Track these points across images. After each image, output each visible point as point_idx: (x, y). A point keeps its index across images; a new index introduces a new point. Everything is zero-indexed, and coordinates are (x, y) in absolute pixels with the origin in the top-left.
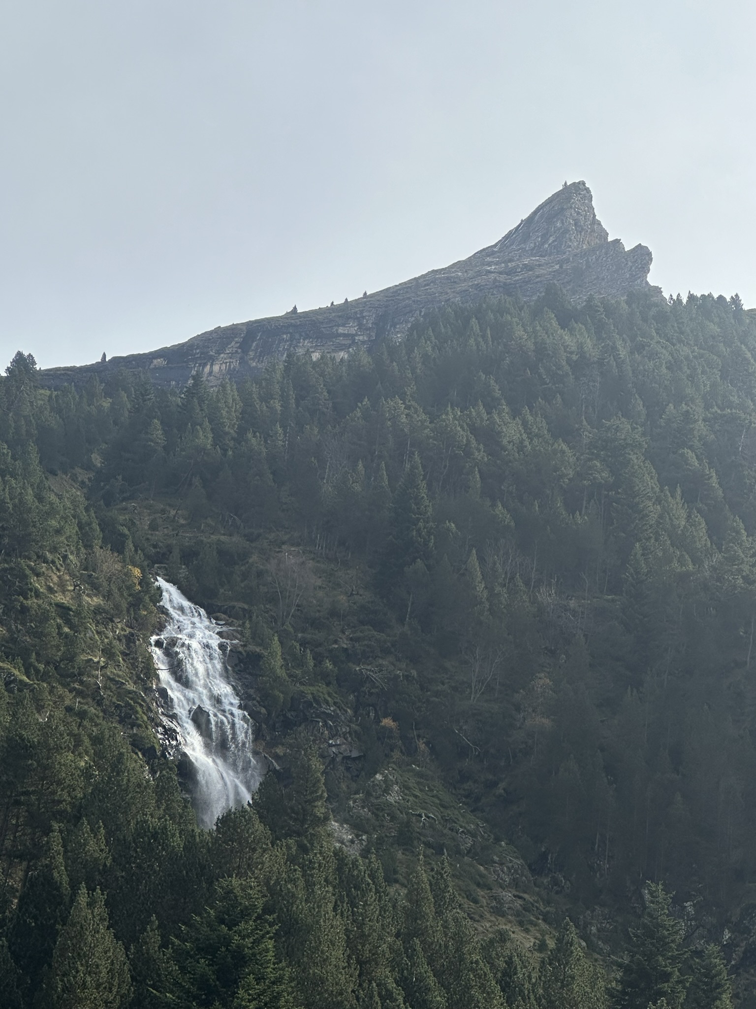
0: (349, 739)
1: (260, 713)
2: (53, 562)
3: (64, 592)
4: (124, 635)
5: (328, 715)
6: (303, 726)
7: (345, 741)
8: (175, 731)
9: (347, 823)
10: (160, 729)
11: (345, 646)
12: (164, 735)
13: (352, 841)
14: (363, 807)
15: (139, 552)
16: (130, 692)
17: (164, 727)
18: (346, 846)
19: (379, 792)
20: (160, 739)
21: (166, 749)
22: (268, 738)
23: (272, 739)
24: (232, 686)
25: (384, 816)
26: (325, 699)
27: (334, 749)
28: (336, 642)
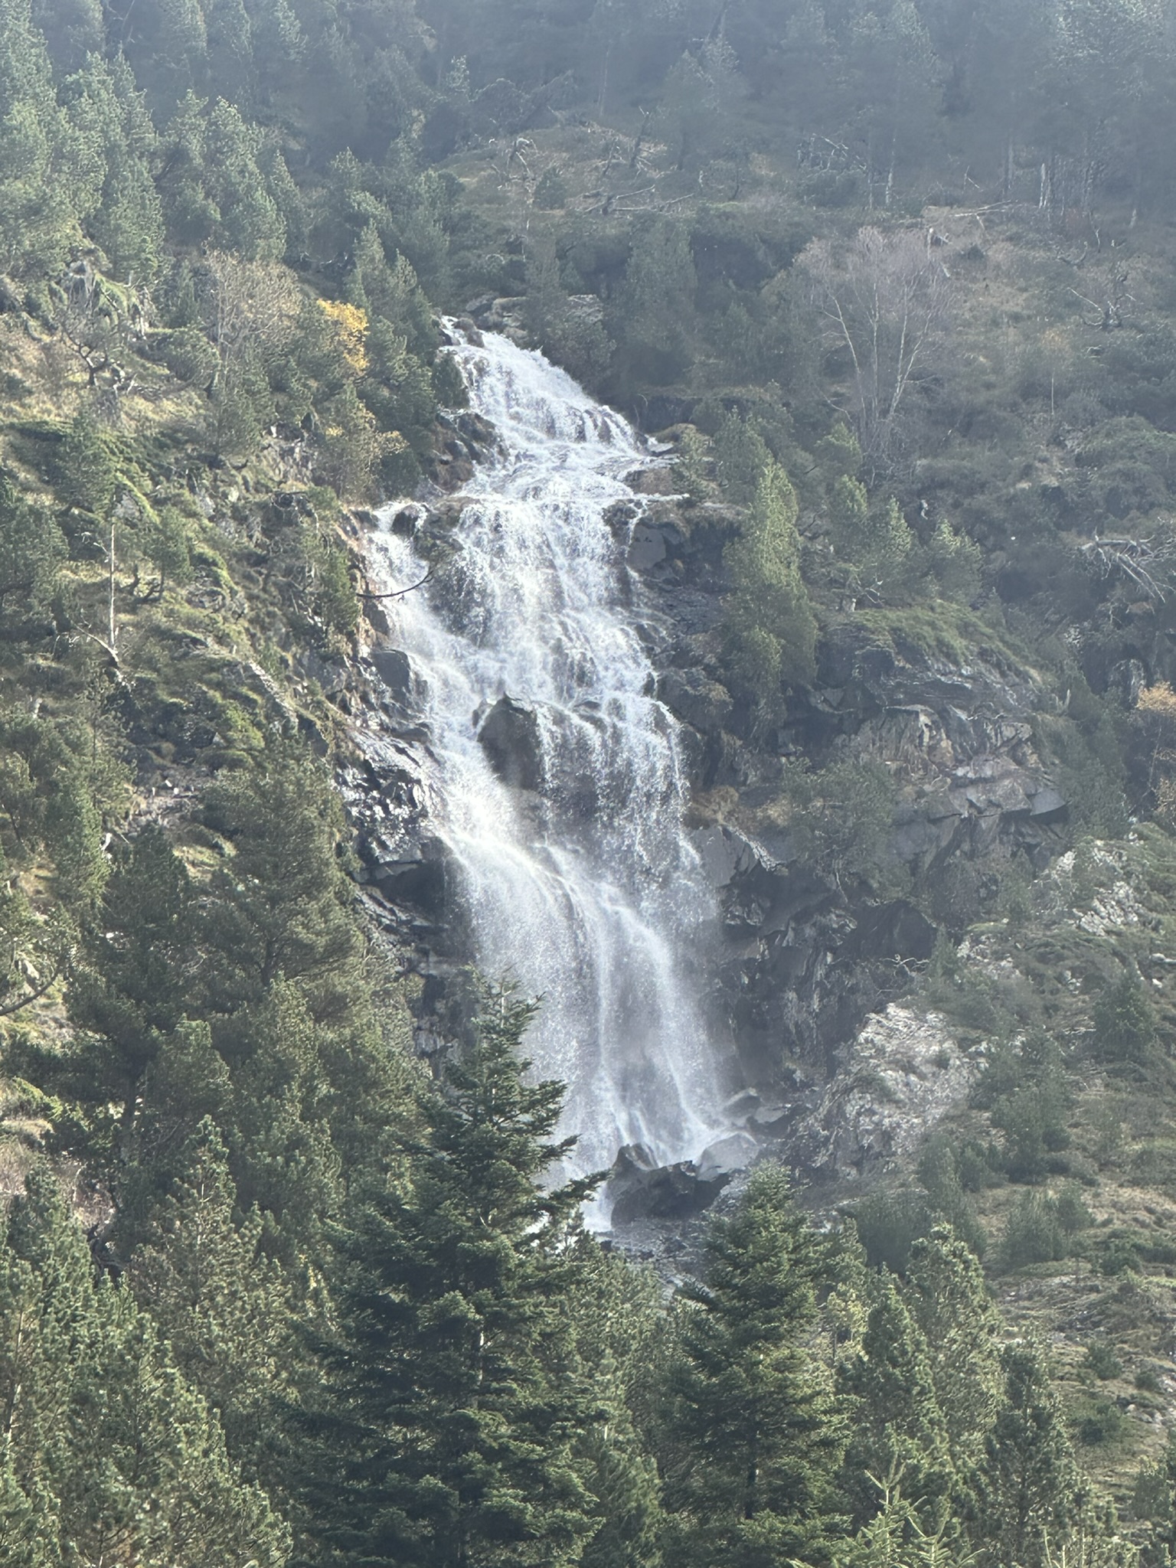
0: (1033, 760)
1: (704, 700)
2: (32, 307)
3: (54, 391)
4: (262, 506)
5: (955, 693)
6: (867, 728)
7: (1013, 767)
8: (403, 775)
9: (937, 1009)
10: (351, 774)
11: (1054, 482)
12: (367, 791)
13: (941, 1062)
14: (999, 956)
15: (401, 260)
16: (212, 666)
17: (365, 766)
18: (922, 1077)
19: (1060, 906)
20: (354, 803)
21: (372, 832)
22: (752, 778)
23: (764, 779)
24: (640, 629)
25: (1060, 978)
26: (940, 642)
27: (972, 794)
28: (1027, 472)
